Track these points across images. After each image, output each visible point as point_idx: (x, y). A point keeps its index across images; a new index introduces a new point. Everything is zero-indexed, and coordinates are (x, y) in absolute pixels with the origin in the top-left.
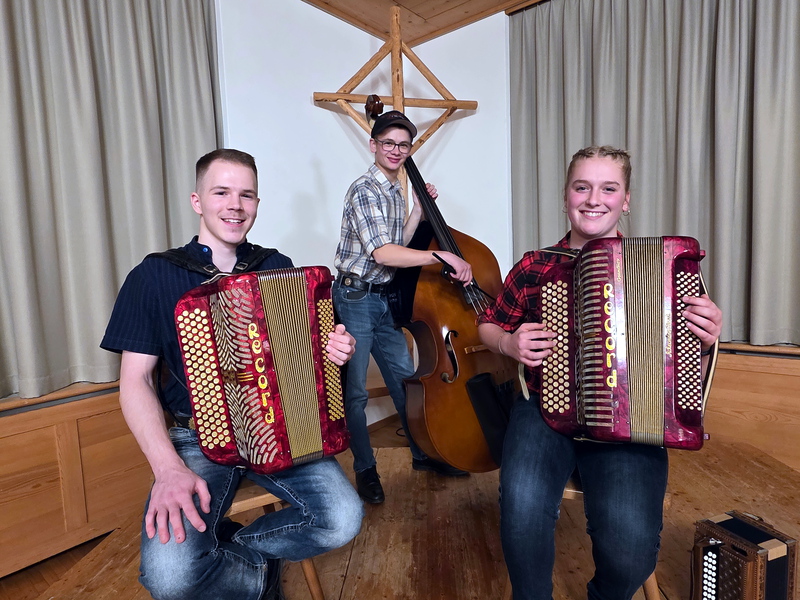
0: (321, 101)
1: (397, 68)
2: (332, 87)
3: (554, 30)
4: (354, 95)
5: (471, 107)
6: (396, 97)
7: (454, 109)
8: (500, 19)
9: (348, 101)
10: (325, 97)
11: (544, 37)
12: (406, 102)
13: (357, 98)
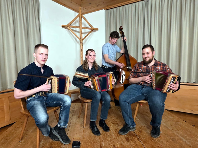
0: (63, 27)
1: (81, 20)
2: (66, 24)
3: (114, 15)
4: (71, 26)
5: (97, 29)
6: (80, 27)
7: (93, 30)
8: (103, 11)
9: (70, 27)
10: (65, 26)
11: (112, 15)
12: (83, 28)
13: (72, 27)
